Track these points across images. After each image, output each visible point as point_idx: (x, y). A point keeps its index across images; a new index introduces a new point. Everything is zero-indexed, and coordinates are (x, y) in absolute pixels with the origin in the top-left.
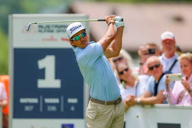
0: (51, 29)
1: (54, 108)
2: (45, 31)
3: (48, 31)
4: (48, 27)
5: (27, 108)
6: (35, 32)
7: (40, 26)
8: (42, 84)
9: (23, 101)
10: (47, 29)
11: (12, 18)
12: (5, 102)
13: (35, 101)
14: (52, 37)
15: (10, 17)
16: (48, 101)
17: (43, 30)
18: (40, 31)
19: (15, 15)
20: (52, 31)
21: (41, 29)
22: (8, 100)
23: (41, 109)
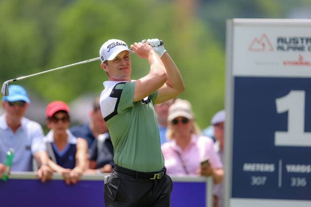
0: (300, 44)
1: (302, 182)
3: (295, 49)
4: (295, 40)
5: (256, 181)
6: (272, 49)
7: (281, 40)
8: (281, 139)
11: (233, 25)
14: (301, 58)
15: (229, 22)
17: (285, 46)
18: (280, 48)
19: (237, 20)
20: (301, 49)
21: (281, 44)
23: (280, 183)
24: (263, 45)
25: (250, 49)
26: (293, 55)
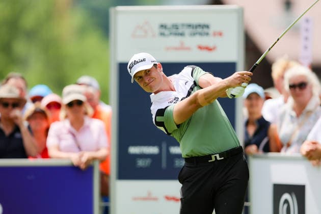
0: (180, 31)
2: (171, 34)
3: (176, 34)
4: (176, 27)
5: (141, 163)
6: (154, 36)
7: (163, 26)
9: (133, 150)
10: (174, 31)
11: (116, 12)
13: (154, 150)
14: (182, 43)
15: (112, 11)
16: (175, 150)
17: (167, 32)
18: (162, 34)
19: (120, 8)
20: (182, 34)
21: (163, 30)
23: (164, 164)
24: (146, 32)
25: (134, 35)
26: (174, 41)
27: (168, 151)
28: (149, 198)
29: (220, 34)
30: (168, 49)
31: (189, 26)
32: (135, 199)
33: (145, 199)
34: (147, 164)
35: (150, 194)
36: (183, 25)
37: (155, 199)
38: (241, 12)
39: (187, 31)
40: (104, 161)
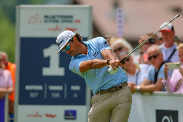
0: (56, 19)
1: (57, 95)
2: (51, 21)
3: (54, 21)
4: (53, 17)
5: (32, 95)
6: (41, 22)
7: (46, 17)
8: (46, 72)
9: (28, 88)
10: (52, 19)
11: (20, 9)
12: (11, 89)
13: (40, 88)
14: (57, 27)
15: (17, 7)
16: (52, 88)
17: (48, 20)
18: (46, 21)
19: (22, 6)
20: (57, 21)
21: (46, 19)
22: (14, 87)
23: (45, 96)
24: (36, 19)
25: (29, 22)
26: (53, 25)
27: (48, 88)
28: (37, 115)
29: (79, 21)
30: (49, 29)
31: (61, 16)
32: (28, 116)
33: (34, 116)
34: (36, 96)
35: (37, 113)
36: (58, 16)
37: (40, 116)
38: (91, 9)
39: (60, 20)
40: (11, 94)
